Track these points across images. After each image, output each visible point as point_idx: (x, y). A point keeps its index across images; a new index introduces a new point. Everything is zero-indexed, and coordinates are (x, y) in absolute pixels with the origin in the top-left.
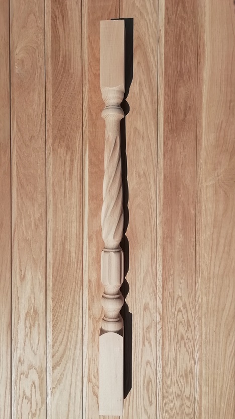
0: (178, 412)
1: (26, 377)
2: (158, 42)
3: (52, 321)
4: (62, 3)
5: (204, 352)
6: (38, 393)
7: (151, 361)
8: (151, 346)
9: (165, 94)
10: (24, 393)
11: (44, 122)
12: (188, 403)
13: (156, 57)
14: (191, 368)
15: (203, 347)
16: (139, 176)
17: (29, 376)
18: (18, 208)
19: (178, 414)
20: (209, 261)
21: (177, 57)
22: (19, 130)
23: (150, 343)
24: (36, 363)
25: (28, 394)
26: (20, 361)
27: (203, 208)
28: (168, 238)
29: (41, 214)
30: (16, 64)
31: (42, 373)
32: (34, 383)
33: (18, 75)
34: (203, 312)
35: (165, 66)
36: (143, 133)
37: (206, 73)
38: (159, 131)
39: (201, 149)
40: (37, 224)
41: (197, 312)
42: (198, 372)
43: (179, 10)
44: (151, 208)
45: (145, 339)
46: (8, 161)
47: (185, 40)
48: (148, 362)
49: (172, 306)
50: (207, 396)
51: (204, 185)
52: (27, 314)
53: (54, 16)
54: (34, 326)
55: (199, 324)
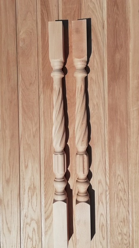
0: (120, 243)
1: (30, 226)
2: (103, 28)
3: (45, 192)
4: (47, 6)
5: (134, 207)
6: (37, 235)
7: (104, 213)
8: (103, 205)
9: (108, 58)
10: (28, 235)
11: (37, 75)
12: (126, 238)
13: (102, 37)
14: (127, 217)
15: (134, 204)
16: (94, 106)
17: (31, 225)
18: (23, 126)
19: (120, 244)
20: (136, 154)
21: (115, 36)
22: (23, 79)
23: (102, 203)
24: (35, 217)
25: (31, 236)
26: (25, 216)
27: (132, 123)
28: (112, 141)
29: (37, 129)
30: (20, 41)
31: (39, 223)
32: (34, 229)
33: (22, 47)
34: (133, 183)
35: (107, 42)
36: (96, 80)
37: (131, 46)
38: (105, 79)
39: (129, 89)
40: (34, 135)
41: (129, 184)
42: (131, 219)
43: (115, 9)
44: (101, 124)
45: (100, 200)
46: (16, 98)
47: (119, 27)
48: (102, 214)
49: (115, 181)
50: (137, 233)
51: (132, 110)
52: (29, 188)
53: (42, 14)
54: (33, 195)
55: (131, 191)
